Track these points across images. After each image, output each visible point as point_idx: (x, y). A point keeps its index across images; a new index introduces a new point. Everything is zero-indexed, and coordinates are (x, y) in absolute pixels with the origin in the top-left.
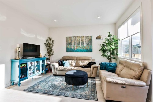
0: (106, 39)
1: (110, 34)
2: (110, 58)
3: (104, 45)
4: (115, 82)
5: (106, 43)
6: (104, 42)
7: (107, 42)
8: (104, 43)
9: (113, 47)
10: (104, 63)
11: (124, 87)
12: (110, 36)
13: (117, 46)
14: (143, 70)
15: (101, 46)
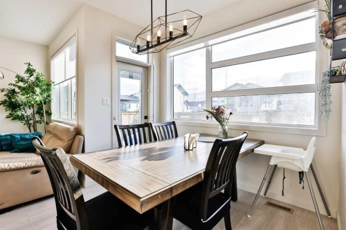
0: (18, 76)
1: (31, 67)
2: (31, 122)
3: (14, 91)
4: (13, 167)
5: (19, 87)
6: (14, 85)
7: (21, 84)
8: (12, 87)
9: (38, 99)
10: (6, 136)
11: (36, 172)
12: (30, 71)
13: (49, 96)
14: (74, 137)
15: (5, 93)
